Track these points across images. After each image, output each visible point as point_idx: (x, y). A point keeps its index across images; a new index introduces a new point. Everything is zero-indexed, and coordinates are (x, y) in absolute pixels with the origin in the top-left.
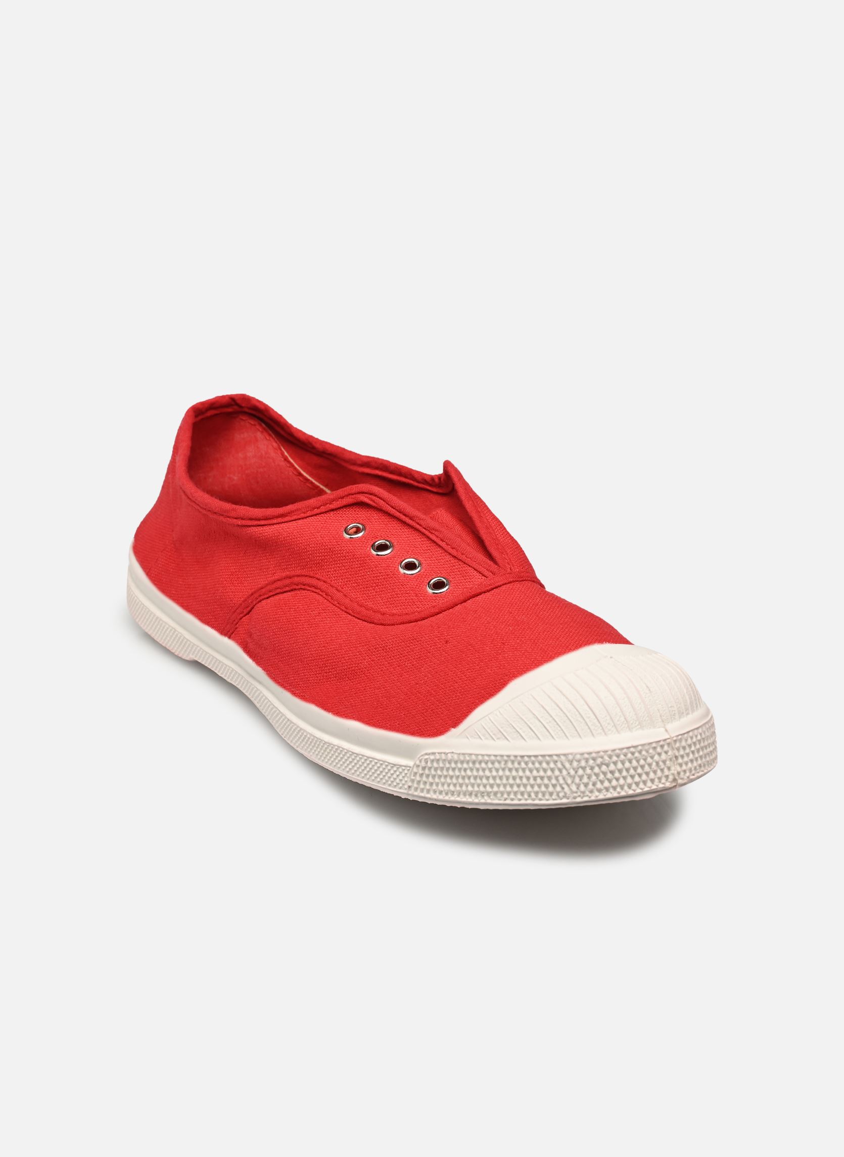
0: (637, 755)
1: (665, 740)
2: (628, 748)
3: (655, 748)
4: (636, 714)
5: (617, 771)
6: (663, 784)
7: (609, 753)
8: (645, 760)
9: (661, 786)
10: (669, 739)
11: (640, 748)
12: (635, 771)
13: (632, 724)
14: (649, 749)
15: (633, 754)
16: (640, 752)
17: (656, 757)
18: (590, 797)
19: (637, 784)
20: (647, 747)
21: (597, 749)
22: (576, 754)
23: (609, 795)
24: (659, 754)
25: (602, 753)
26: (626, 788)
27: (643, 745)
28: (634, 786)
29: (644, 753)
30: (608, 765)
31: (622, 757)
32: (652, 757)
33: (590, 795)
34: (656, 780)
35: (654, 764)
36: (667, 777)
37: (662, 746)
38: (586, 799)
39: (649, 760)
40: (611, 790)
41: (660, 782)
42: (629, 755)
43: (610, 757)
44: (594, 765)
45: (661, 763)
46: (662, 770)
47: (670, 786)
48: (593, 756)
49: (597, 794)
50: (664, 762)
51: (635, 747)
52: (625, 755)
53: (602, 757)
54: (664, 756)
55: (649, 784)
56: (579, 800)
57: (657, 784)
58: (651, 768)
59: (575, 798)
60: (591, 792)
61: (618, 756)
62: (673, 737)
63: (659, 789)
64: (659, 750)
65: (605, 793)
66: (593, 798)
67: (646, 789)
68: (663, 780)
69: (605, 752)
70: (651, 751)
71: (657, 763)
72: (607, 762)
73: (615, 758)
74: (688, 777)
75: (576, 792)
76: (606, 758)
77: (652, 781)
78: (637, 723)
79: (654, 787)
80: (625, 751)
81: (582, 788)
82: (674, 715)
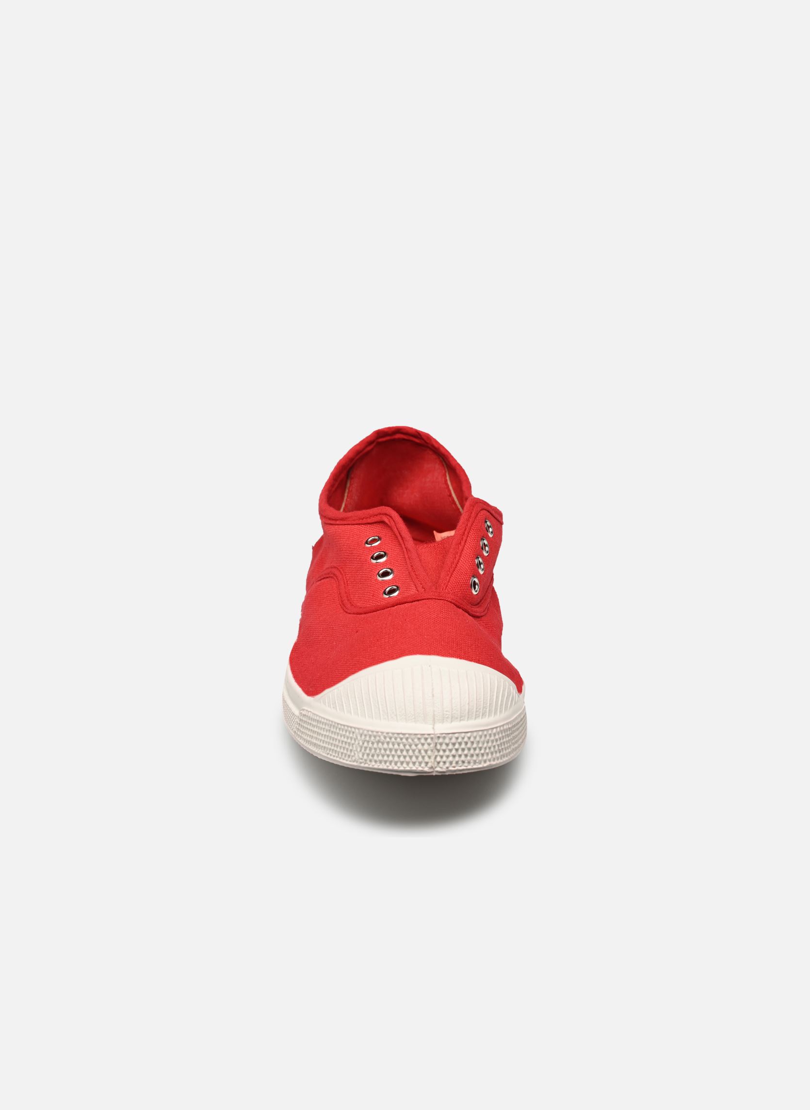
0: (404, 740)
1: (429, 735)
2: (398, 734)
3: (419, 739)
4: (414, 710)
5: (388, 750)
6: (422, 767)
7: (385, 734)
8: (410, 746)
9: (420, 769)
10: (433, 734)
11: (407, 736)
12: (402, 753)
13: (409, 717)
14: (415, 738)
15: (401, 739)
16: (407, 739)
17: (420, 746)
18: (369, 765)
19: (402, 763)
20: (413, 737)
21: (378, 729)
22: (364, 730)
23: (381, 767)
24: (423, 744)
25: (380, 734)
26: (393, 764)
27: (410, 734)
28: (399, 764)
29: (410, 740)
30: (383, 744)
31: (393, 740)
32: (416, 745)
33: (369, 763)
34: (417, 764)
35: (417, 751)
36: (427, 763)
37: (426, 739)
38: (366, 765)
39: (414, 747)
40: (383, 763)
41: (420, 766)
42: (399, 740)
43: (385, 737)
44: (374, 741)
45: (423, 752)
46: (423, 757)
47: (428, 771)
48: (374, 734)
49: (373, 763)
50: (426, 751)
51: (404, 734)
52: (396, 739)
53: (380, 737)
54: (426, 747)
55: (411, 765)
56: (362, 765)
57: (417, 767)
58: (414, 753)
59: (361, 763)
60: (371, 761)
61: (391, 738)
62: (437, 734)
63: (418, 771)
64: (423, 741)
65: (379, 764)
66: (371, 766)
67: (408, 768)
68: (423, 765)
69: (382, 733)
70: (416, 740)
71: (420, 751)
72: (382, 741)
73: (388, 739)
74: (447, 768)
75: (362, 759)
76: (382, 738)
77: (414, 763)
78: (413, 717)
79: (414, 768)
80: (396, 735)
81: (365, 757)
82: (447, 718)
